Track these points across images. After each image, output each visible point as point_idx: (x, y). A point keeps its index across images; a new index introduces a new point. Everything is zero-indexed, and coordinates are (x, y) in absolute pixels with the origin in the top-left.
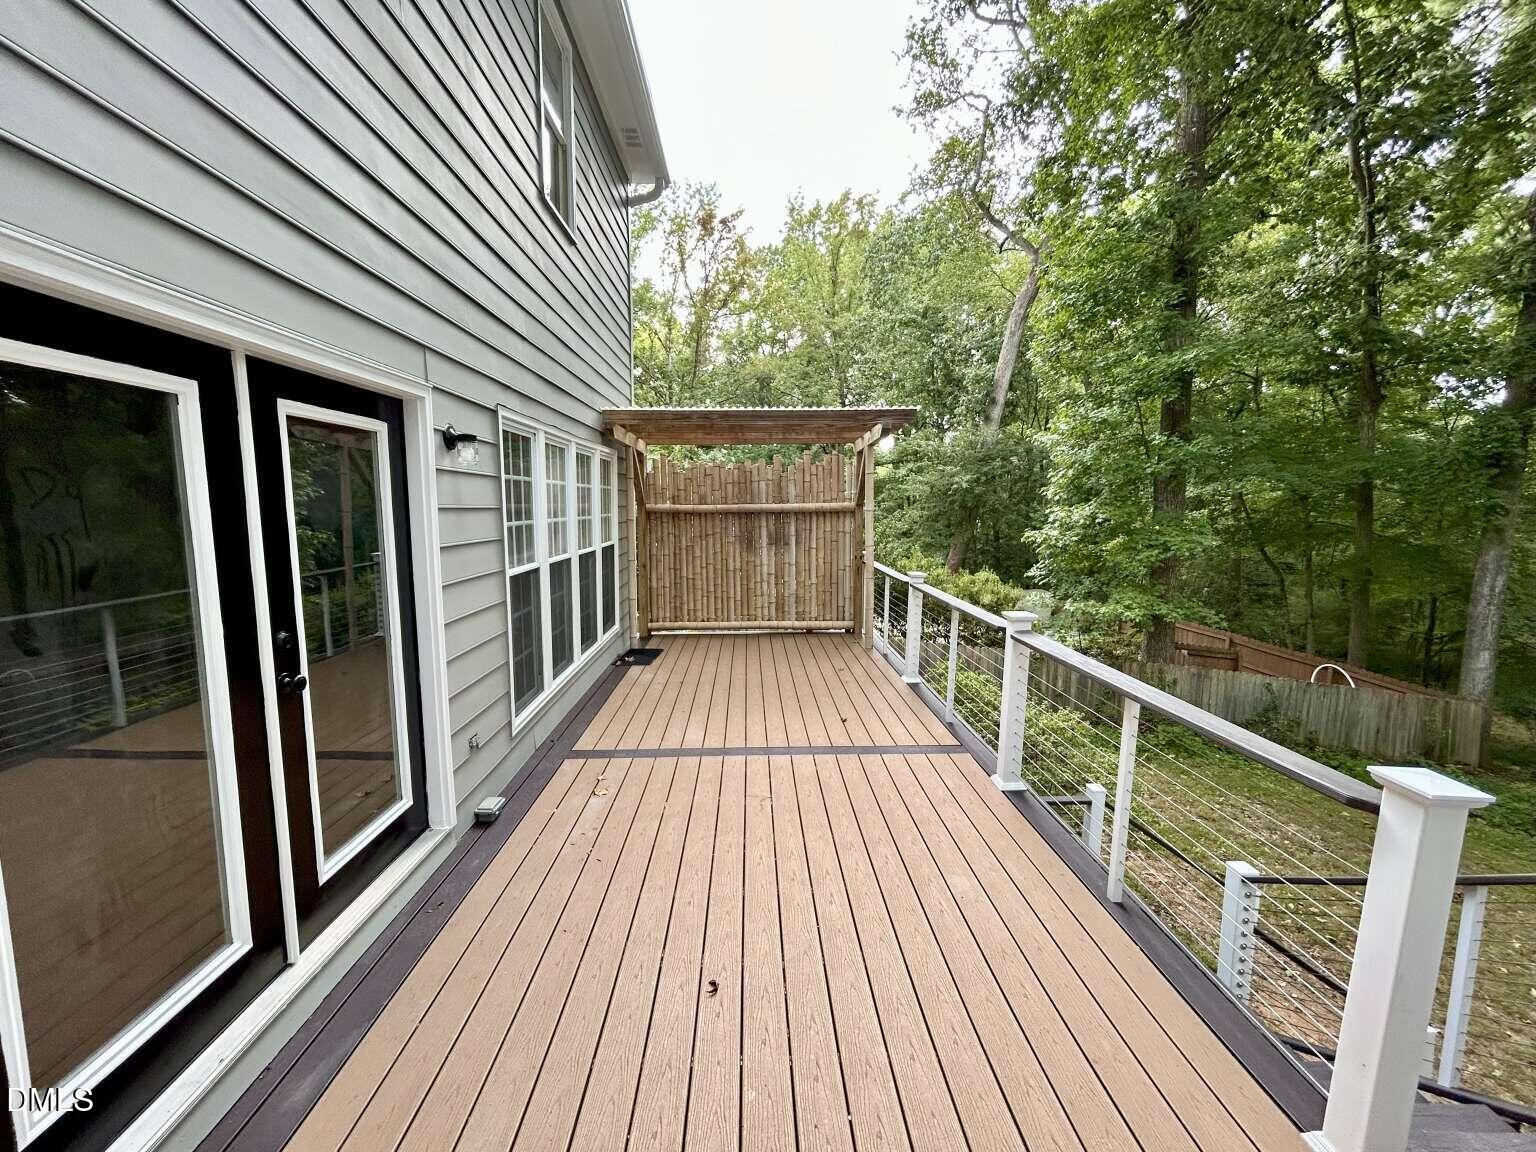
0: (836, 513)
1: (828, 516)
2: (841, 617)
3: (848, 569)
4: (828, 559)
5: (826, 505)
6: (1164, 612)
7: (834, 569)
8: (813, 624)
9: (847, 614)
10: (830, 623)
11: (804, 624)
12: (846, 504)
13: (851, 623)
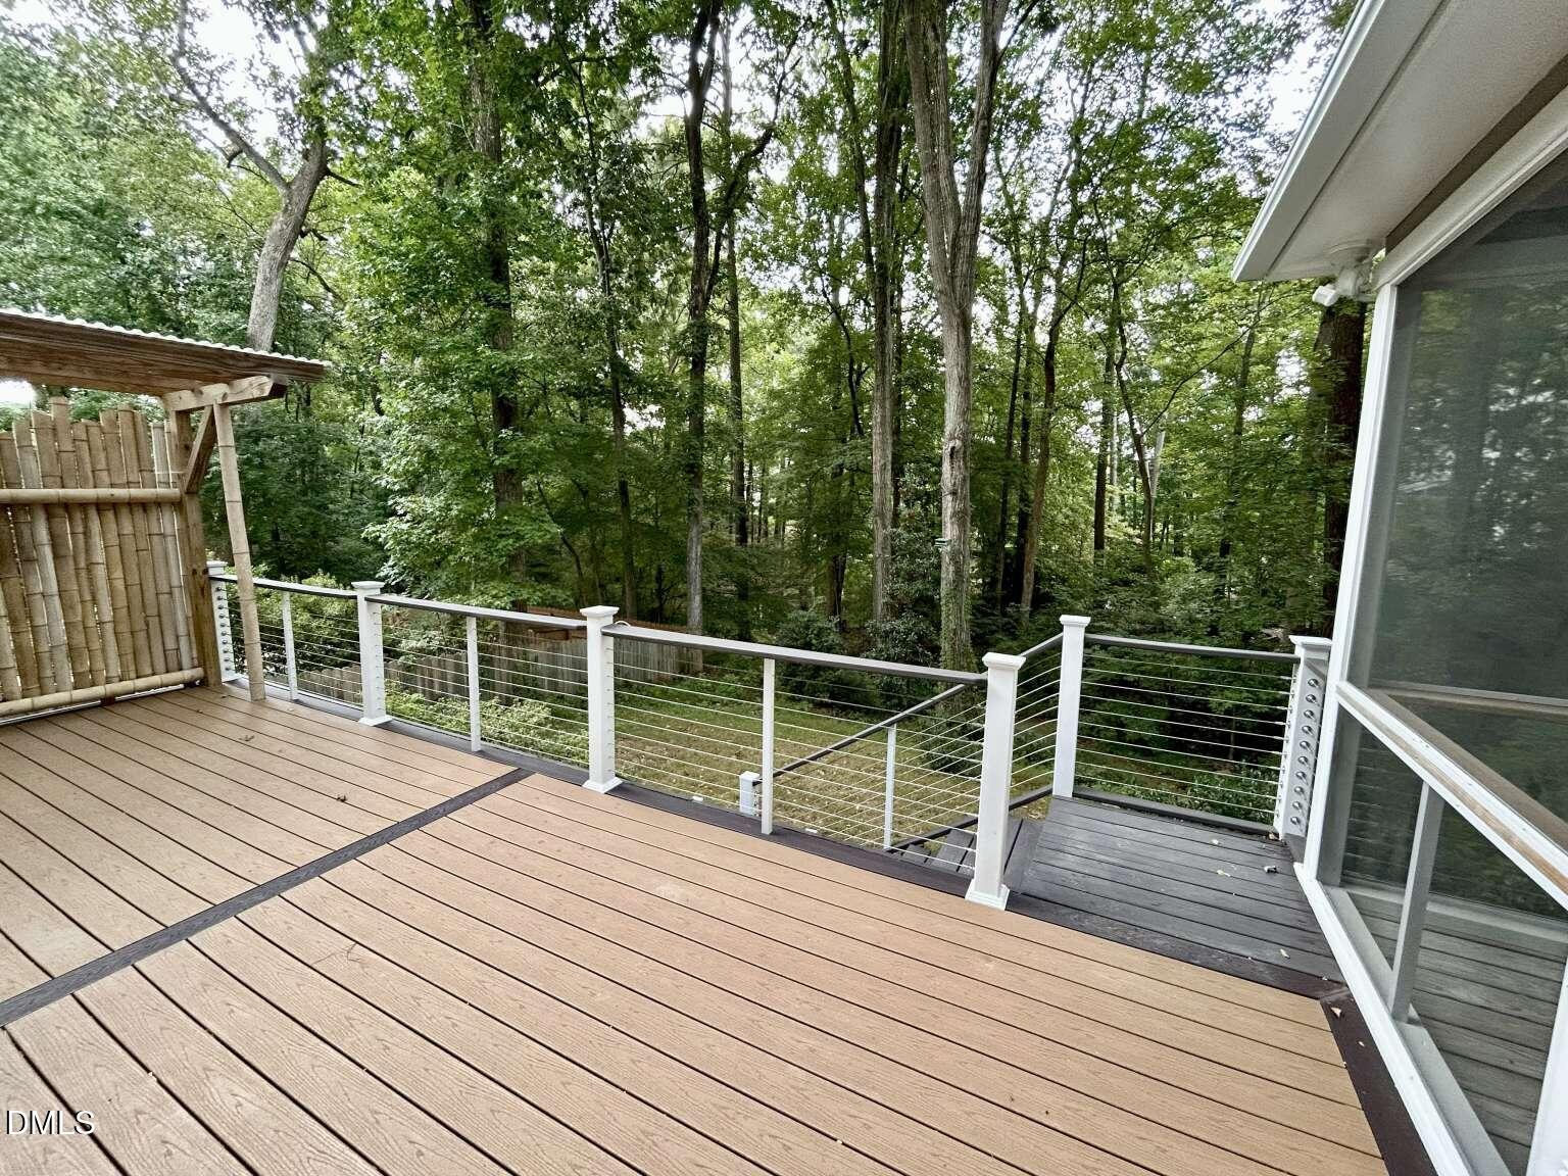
0: (144, 505)
1: (124, 512)
2: (173, 664)
3: (176, 591)
4: (134, 579)
5: (121, 493)
6: (525, 596)
7: (150, 595)
8: (116, 687)
9: (186, 661)
10: (156, 679)
11: (100, 690)
12: (161, 491)
13: (198, 672)
